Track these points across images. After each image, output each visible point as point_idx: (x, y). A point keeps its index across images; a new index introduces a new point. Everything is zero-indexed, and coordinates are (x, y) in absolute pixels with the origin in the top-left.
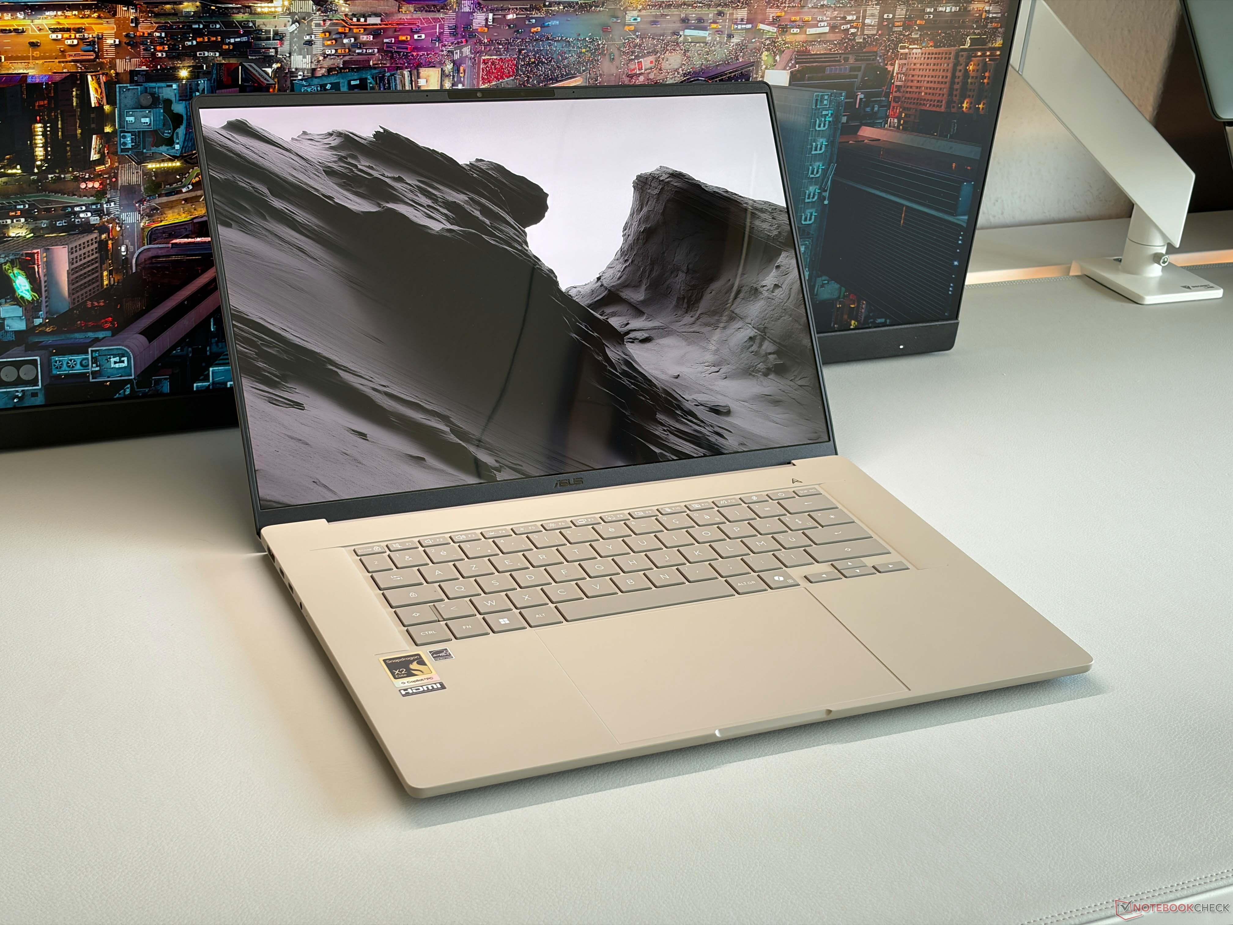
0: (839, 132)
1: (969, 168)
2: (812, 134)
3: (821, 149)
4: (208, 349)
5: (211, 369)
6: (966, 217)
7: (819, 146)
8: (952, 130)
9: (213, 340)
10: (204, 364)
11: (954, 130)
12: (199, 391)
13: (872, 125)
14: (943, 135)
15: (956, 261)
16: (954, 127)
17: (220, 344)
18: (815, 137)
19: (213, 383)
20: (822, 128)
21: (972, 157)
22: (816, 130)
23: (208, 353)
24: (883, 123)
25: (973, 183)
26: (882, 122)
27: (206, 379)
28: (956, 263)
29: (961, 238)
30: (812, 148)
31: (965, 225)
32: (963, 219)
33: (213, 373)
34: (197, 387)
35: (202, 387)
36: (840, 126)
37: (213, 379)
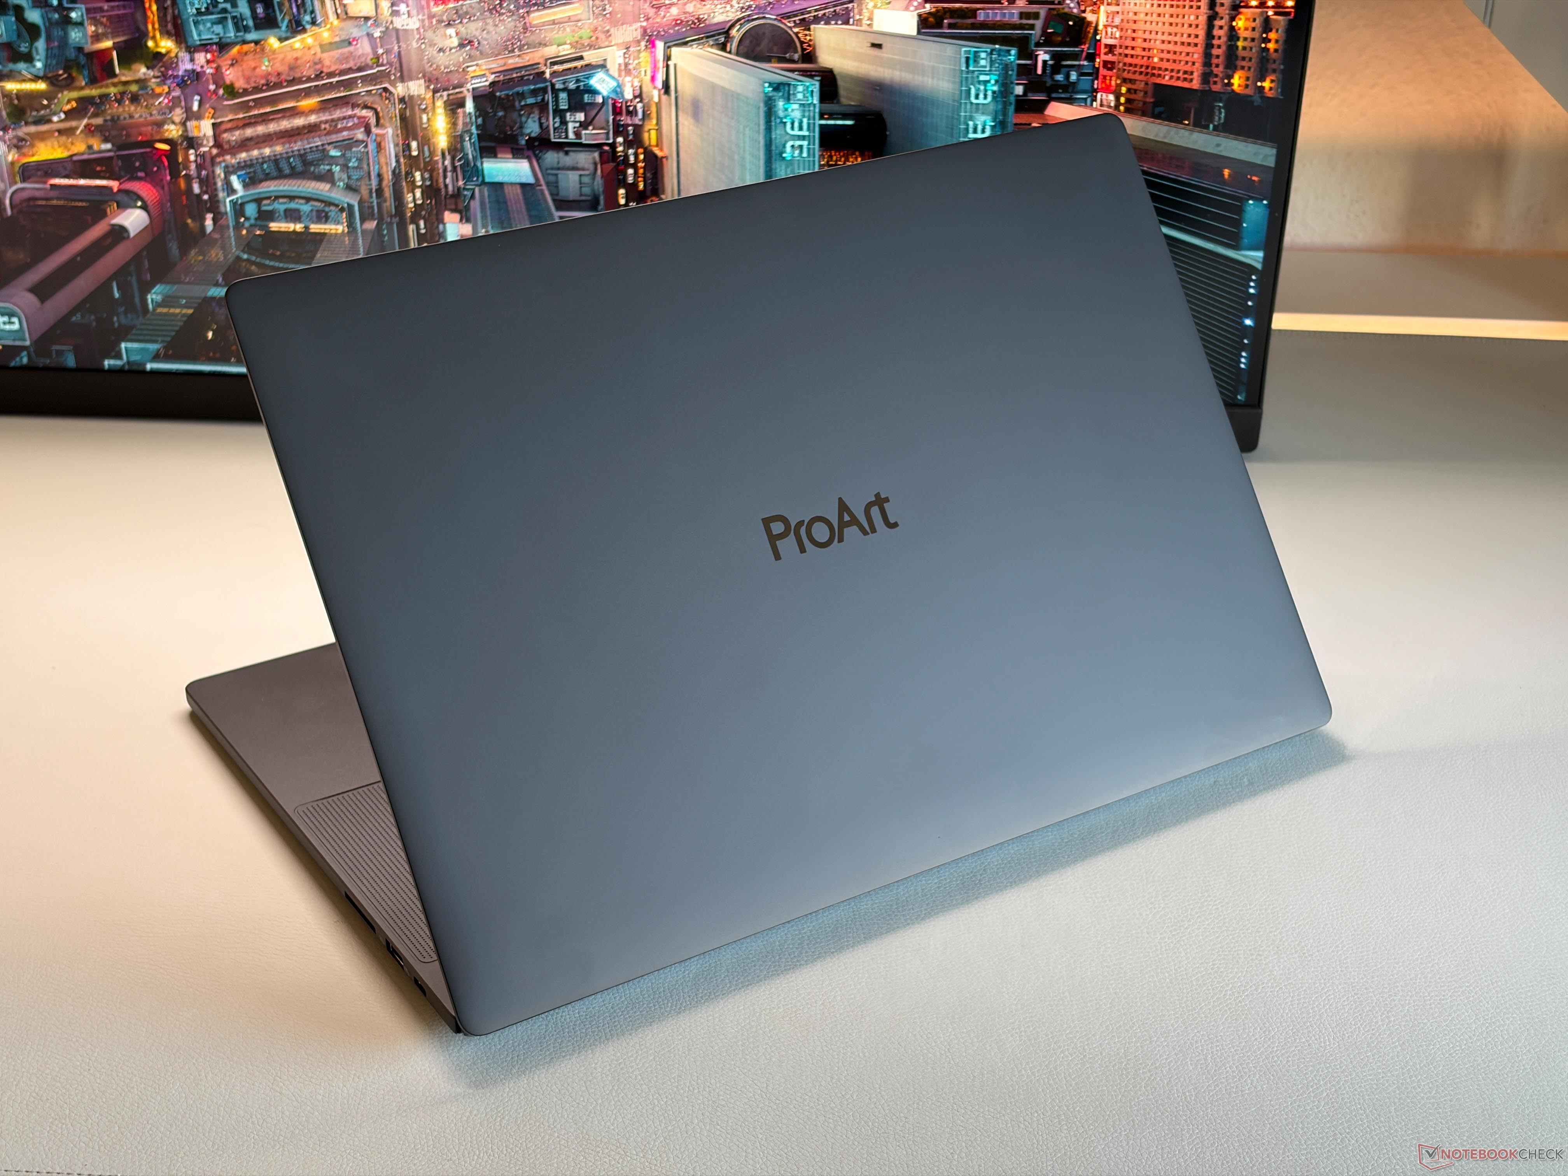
0: (1012, 109)
1: (1255, 178)
2: (966, 108)
3: (983, 131)
4: (115, 319)
5: (123, 345)
6: (1260, 254)
7: (980, 128)
8: (1217, 118)
9: (122, 309)
10: (113, 338)
11: (1220, 118)
12: (112, 371)
13: (1070, 101)
14: (1200, 124)
15: (1247, 317)
16: (1220, 113)
17: (129, 315)
18: (971, 112)
19: (128, 362)
20: (981, 100)
21: (1258, 162)
22: (972, 103)
23: (116, 325)
24: (1089, 100)
25: (1265, 202)
26: (1086, 99)
27: (118, 356)
28: (1248, 322)
29: (1252, 284)
30: (967, 130)
31: (1259, 266)
32: (1255, 257)
33: (126, 348)
34: (109, 365)
35: (115, 365)
36: (1012, 99)
37: (127, 357)
